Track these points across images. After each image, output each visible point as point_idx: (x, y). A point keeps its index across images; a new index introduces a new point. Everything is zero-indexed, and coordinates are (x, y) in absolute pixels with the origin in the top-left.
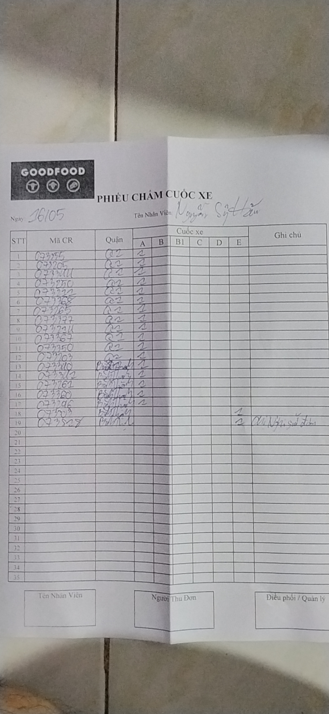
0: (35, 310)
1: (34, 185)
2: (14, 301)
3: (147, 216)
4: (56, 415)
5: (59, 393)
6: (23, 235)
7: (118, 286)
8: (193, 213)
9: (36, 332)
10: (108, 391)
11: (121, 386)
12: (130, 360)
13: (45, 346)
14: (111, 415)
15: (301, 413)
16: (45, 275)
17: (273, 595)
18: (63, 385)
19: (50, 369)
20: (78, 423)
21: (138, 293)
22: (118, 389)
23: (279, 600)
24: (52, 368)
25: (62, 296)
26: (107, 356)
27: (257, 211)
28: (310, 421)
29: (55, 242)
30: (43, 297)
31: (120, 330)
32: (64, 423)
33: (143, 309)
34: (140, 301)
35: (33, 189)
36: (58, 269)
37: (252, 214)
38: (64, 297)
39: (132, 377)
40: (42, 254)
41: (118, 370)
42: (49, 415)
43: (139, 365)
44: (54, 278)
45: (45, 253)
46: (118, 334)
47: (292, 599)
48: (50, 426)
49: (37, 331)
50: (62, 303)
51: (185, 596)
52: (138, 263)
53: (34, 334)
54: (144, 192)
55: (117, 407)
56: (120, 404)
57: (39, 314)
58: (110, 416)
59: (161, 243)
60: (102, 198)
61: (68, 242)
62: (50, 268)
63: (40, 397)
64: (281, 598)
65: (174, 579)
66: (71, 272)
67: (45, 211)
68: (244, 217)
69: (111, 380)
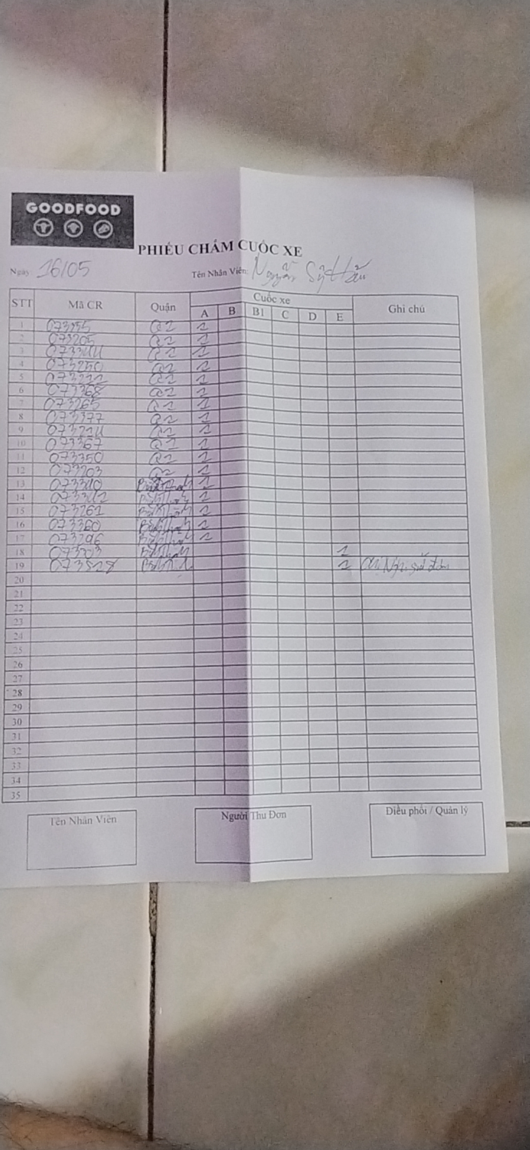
0: (46, 402)
1: (45, 226)
2: (15, 389)
3: (210, 275)
4: (78, 555)
5: (81, 524)
6: (28, 295)
7: (169, 372)
8: (275, 274)
9: (48, 435)
10: (155, 522)
11: (173, 515)
12: (188, 477)
13: (60, 455)
14: (159, 556)
15: (428, 553)
16: (61, 353)
17: (395, 807)
18: (88, 510)
19: (67, 488)
20: (109, 566)
21: (198, 383)
22: (170, 519)
23: (404, 815)
24: (72, 487)
25: (87, 384)
26: (154, 472)
27: (364, 276)
28: (442, 563)
29: (77, 307)
30: (59, 384)
31: (172, 434)
32: (90, 568)
33: (206, 405)
34: (201, 393)
35: (43, 231)
36: (81, 345)
37: (358, 280)
38: (90, 385)
39: (190, 501)
40: (57, 323)
41: (169, 491)
42: (66, 554)
43: (200, 483)
44: (75, 358)
45: (62, 321)
46: (169, 439)
47: (422, 812)
48: (69, 570)
49: (50, 433)
50: (86, 394)
51: (270, 811)
52: (198, 340)
53: (44, 436)
54: (207, 243)
55: (169, 544)
56: (173, 539)
57: (52, 408)
58: (156, 558)
59: (232, 312)
60: (145, 248)
61: (95, 306)
62: (69, 344)
63: (54, 527)
64: (406, 812)
65: (254, 787)
66: (99, 351)
67: (61, 262)
68: (346, 284)
69: (160, 506)
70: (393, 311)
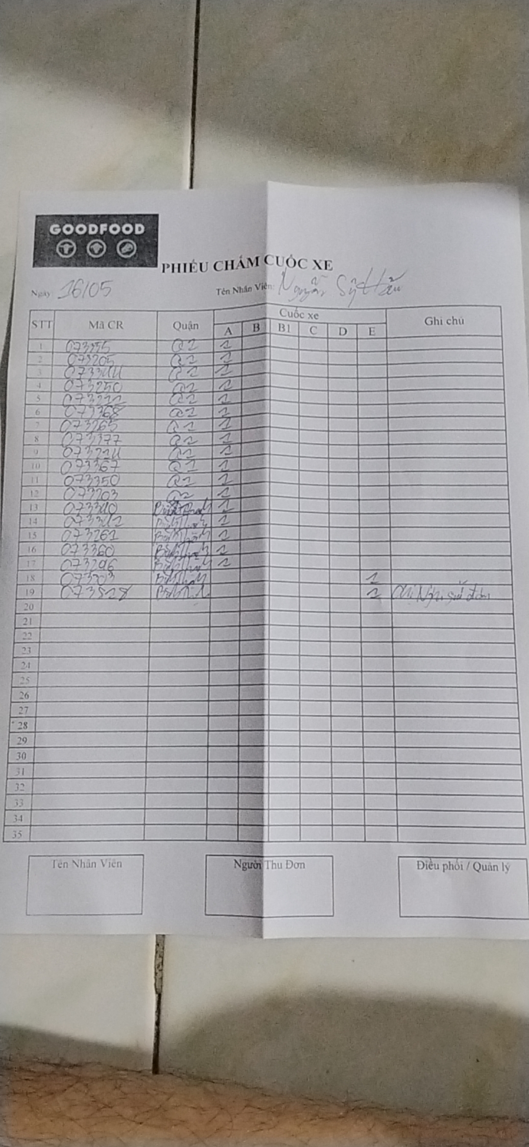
0: (63, 424)
1: (67, 247)
2: (31, 411)
3: (235, 292)
4: (90, 580)
5: (94, 549)
6: (49, 316)
7: (190, 392)
8: (303, 289)
9: (63, 457)
10: (171, 547)
11: (191, 540)
12: (207, 500)
13: (75, 478)
14: (175, 583)
15: (467, 581)
16: (80, 374)
17: (426, 862)
18: (101, 535)
19: (82, 511)
20: (123, 593)
21: (220, 402)
22: (187, 544)
23: (437, 871)
24: (86, 510)
26: (171, 495)
27: (399, 287)
28: (481, 592)
29: (97, 327)
30: (76, 405)
31: (192, 455)
32: (102, 594)
33: (227, 425)
34: (223, 413)
35: (66, 251)
36: (101, 366)
37: (392, 292)
38: (108, 406)
39: (209, 525)
40: (76, 344)
41: (187, 515)
42: (78, 580)
43: (219, 507)
44: (93, 379)
45: (81, 342)
46: (189, 462)
47: (457, 867)
48: (80, 597)
49: (66, 455)
50: (104, 415)
51: (287, 861)
52: (221, 358)
53: (60, 459)
54: (233, 259)
55: (182, 570)
56: (189, 565)
57: (68, 431)
58: (172, 584)
59: (256, 329)
60: (168, 266)
61: (116, 327)
62: (89, 364)
63: (66, 553)
64: (440, 867)
65: (269, 834)
66: (119, 371)
67: (83, 283)
68: (380, 297)
69: (177, 530)
70: (429, 321)
